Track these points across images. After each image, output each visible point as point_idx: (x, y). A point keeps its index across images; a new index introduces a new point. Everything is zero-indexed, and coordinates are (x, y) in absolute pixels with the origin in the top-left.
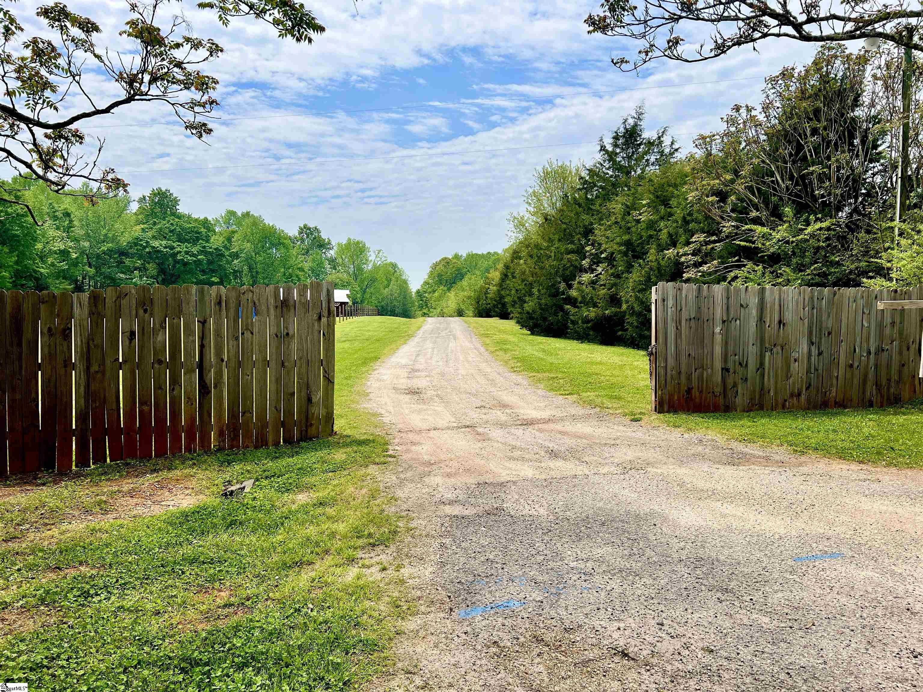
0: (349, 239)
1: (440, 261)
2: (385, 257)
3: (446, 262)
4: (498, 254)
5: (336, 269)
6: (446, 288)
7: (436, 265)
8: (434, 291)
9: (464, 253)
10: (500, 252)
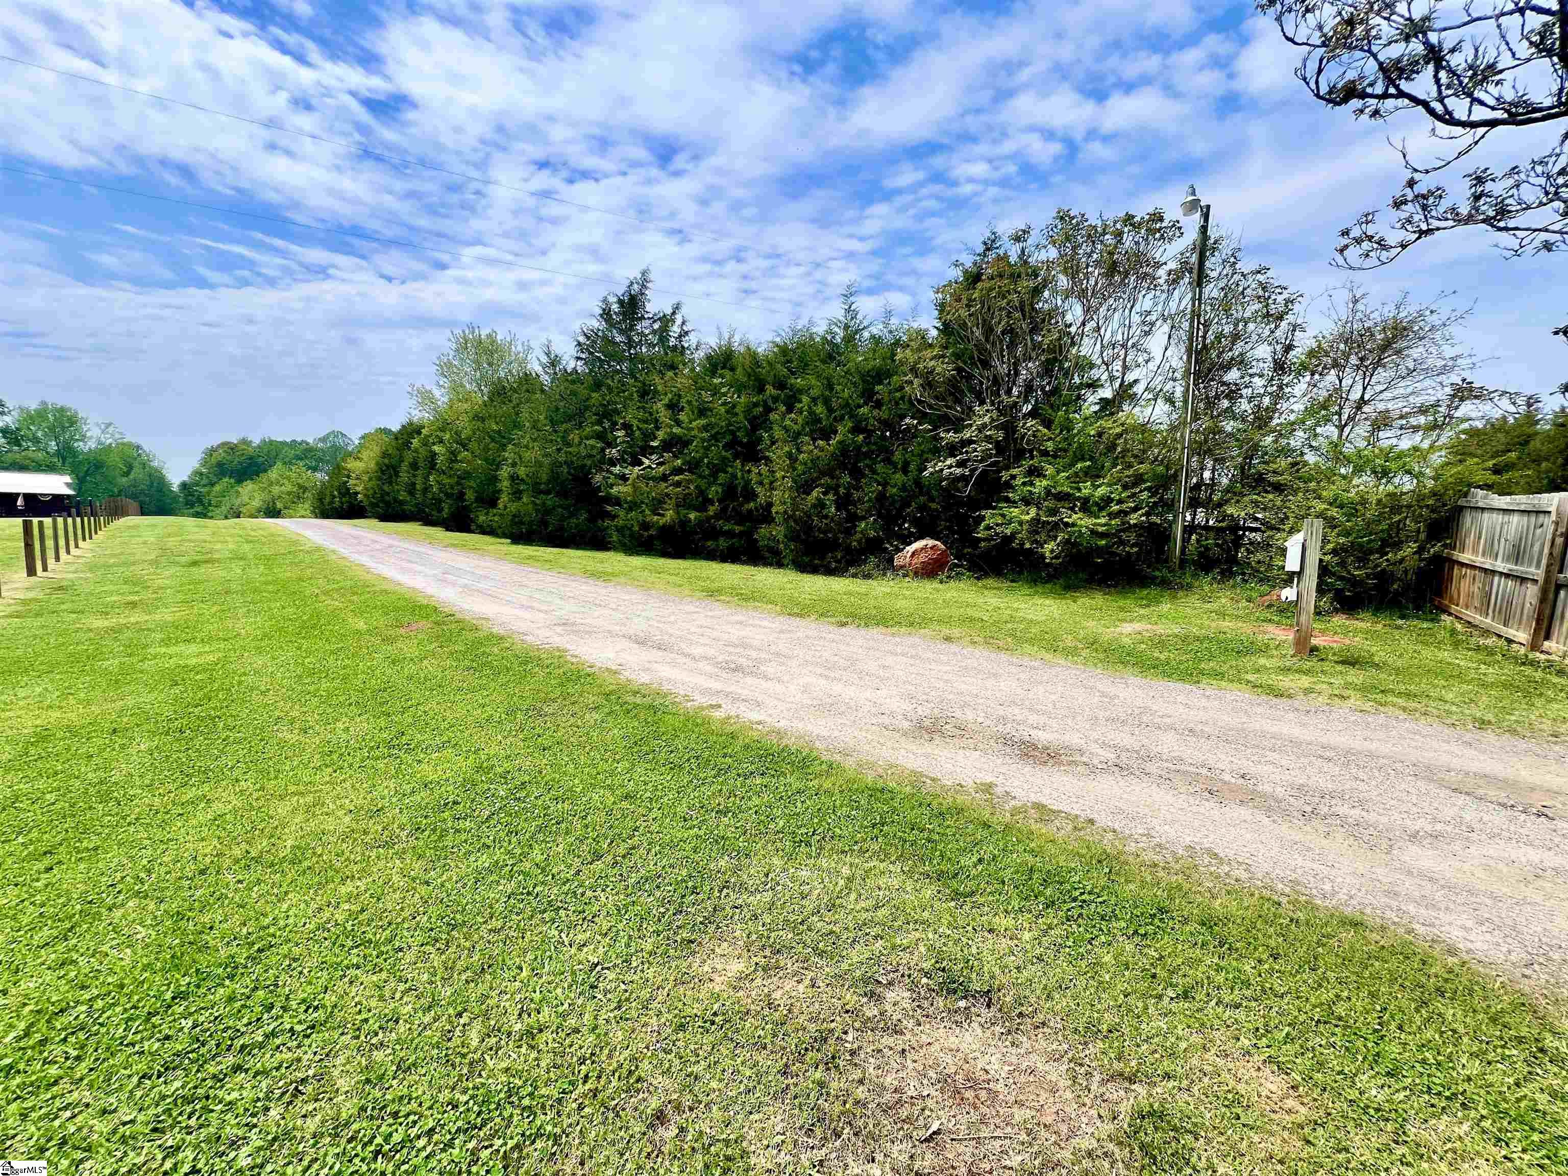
0: (44, 403)
1: (219, 446)
2: (121, 433)
3: (231, 448)
4: (307, 444)
5: (20, 445)
6: (232, 481)
7: (211, 452)
8: (213, 485)
9: (256, 440)
10: (310, 441)
